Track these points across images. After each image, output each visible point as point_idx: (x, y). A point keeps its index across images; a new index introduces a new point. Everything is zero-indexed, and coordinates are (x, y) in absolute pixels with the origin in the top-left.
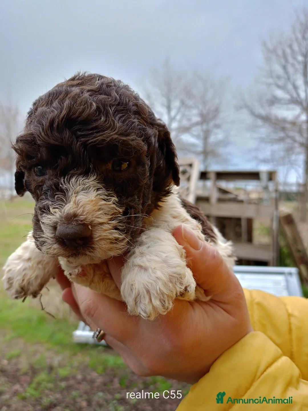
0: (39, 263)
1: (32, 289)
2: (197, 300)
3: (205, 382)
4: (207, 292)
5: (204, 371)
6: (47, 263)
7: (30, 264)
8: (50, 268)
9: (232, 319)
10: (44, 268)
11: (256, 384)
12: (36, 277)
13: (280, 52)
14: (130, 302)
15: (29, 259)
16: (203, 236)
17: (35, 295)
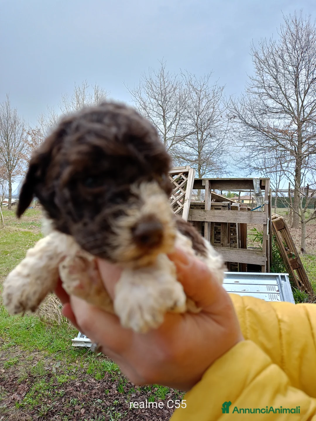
0: (38, 278)
1: (31, 303)
2: (188, 312)
3: (198, 390)
4: (197, 304)
5: (197, 380)
6: (46, 279)
7: (28, 280)
8: (49, 283)
9: (222, 329)
10: (43, 284)
11: (246, 392)
12: (35, 293)
13: (271, 63)
14: (123, 316)
15: (28, 276)
16: (192, 252)
17: (33, 309)
